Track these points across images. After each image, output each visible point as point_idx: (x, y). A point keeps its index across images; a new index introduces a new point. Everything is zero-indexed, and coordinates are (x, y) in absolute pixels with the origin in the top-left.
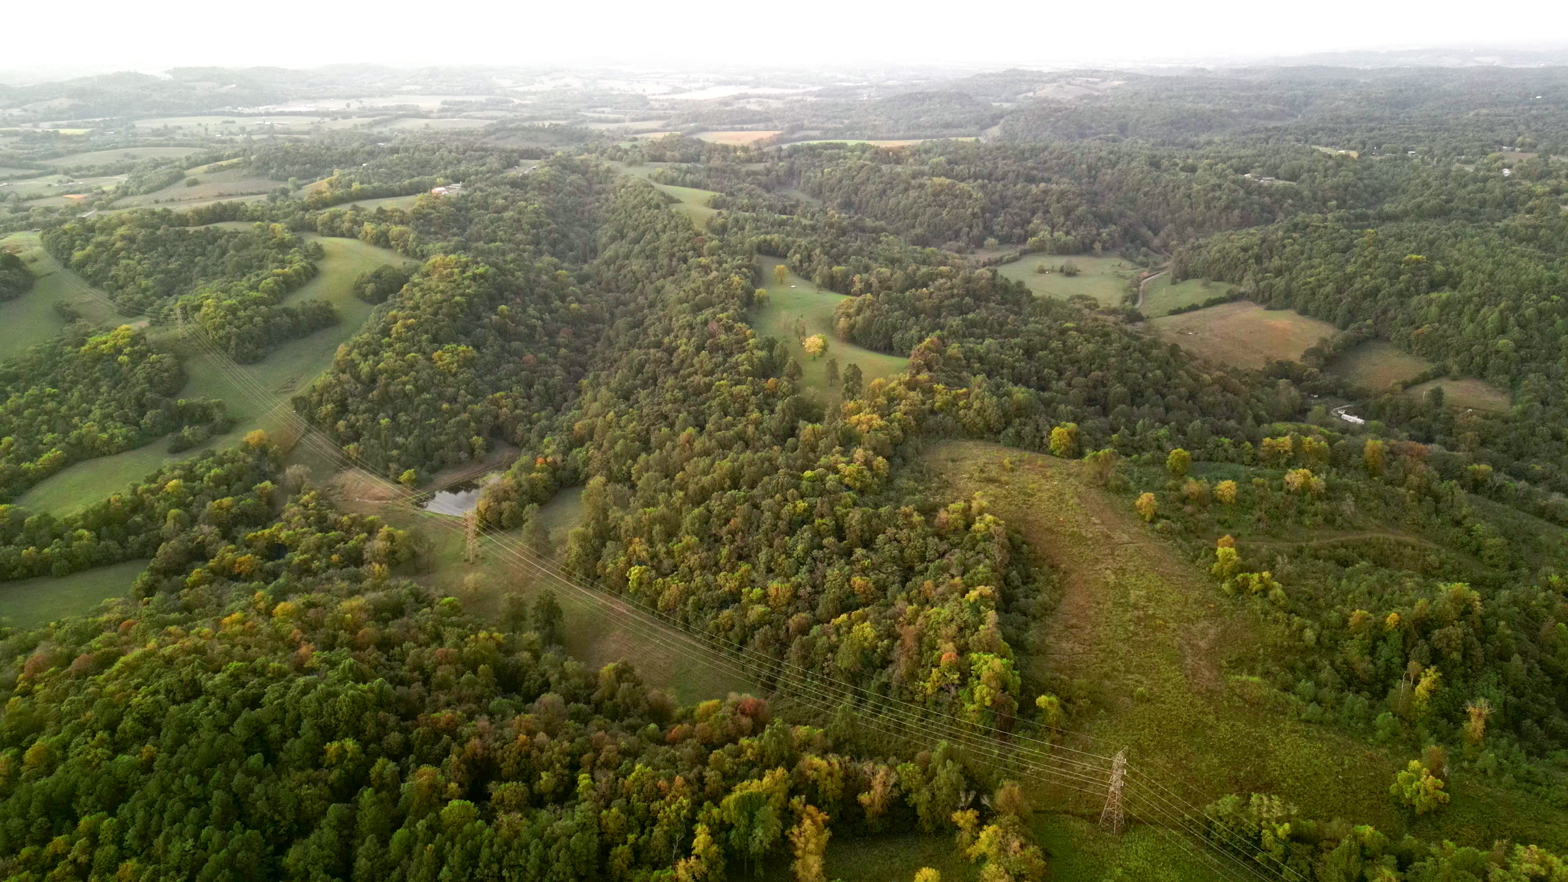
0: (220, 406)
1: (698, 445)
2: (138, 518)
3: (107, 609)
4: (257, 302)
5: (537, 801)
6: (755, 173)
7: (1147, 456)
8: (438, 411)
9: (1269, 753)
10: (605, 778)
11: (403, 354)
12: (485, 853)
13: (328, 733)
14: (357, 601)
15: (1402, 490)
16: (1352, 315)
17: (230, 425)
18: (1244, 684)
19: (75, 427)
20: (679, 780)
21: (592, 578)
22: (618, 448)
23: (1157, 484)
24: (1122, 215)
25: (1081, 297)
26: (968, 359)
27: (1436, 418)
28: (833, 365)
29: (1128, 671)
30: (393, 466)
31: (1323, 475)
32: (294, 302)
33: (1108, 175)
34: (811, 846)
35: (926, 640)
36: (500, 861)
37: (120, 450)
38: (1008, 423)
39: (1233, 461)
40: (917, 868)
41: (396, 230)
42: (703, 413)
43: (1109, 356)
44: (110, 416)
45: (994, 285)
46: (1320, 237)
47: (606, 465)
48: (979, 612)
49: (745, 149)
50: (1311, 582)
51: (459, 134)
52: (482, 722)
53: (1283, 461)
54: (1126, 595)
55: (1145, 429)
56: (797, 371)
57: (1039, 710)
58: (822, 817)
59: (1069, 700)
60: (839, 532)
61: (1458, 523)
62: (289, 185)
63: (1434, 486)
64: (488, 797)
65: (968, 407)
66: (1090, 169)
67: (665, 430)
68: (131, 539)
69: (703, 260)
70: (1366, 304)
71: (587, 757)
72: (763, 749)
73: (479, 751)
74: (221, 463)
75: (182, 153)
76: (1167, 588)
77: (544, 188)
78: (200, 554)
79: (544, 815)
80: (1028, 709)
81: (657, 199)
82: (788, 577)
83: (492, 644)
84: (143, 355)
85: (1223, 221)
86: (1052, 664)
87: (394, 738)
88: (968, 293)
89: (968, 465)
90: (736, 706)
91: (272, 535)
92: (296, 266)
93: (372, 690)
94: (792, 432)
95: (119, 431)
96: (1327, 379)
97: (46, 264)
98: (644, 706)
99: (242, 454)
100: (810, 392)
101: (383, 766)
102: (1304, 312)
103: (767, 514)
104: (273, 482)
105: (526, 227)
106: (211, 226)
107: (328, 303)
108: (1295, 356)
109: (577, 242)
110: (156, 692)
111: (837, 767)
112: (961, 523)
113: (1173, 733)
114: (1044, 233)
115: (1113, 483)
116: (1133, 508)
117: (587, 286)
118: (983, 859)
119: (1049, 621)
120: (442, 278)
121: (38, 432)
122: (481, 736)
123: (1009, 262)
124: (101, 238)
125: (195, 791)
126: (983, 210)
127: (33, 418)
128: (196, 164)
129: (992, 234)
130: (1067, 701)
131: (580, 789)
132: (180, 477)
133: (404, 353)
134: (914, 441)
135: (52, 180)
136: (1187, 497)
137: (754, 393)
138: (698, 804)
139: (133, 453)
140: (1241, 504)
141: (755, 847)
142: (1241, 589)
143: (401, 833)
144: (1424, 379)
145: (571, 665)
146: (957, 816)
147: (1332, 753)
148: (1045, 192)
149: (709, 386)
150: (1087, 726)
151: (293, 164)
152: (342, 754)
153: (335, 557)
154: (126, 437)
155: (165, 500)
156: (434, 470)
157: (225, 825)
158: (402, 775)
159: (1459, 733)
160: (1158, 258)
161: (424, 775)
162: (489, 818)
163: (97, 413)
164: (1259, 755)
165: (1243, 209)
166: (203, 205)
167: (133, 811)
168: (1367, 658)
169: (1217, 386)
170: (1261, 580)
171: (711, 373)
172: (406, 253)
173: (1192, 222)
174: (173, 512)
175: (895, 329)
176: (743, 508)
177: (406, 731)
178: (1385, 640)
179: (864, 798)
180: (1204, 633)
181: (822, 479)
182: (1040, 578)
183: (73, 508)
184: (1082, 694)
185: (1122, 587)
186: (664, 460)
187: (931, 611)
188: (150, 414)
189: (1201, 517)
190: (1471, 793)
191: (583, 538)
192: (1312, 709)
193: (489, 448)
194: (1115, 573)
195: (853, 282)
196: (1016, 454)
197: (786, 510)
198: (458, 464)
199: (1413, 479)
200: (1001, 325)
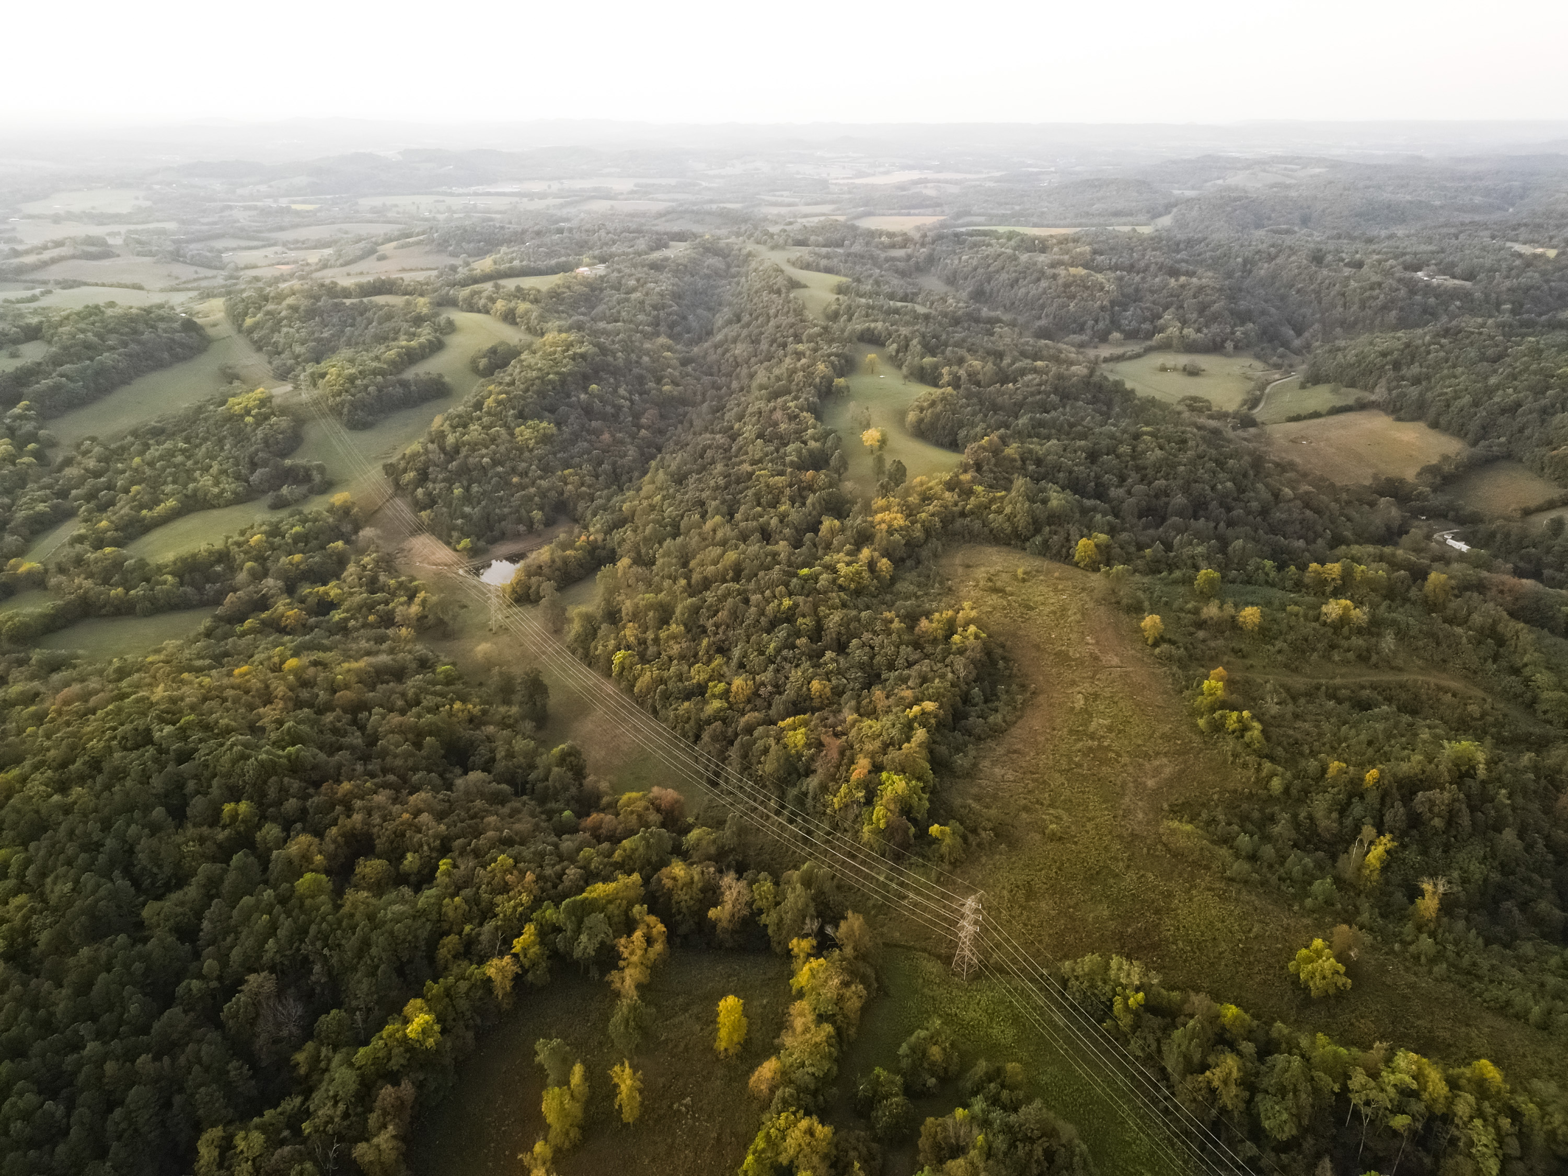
0: (321, 469)
1: (720, 534)
2: (218, 568)
3: (160, 651)
4: (375, 372)
5: (400, 879)
6: (893, 259)
7: (1177, 574)
8: (508, 483)
9: (1169, 910)
10: (464, 866)
11: (486, 428)
12: (313, 929)
13: (235, 795)
14: (362, 663)
15: (1459, 630)
16: (1485, 431)
17: (328, 486)
18: (1173, 832)
19: (195, 480)
20: (530, 877)
21: (588, 656)
22: (647, 531)
23: (1176, 605)
24: (1263, 313)
25: (1195, 399)
26: (1023, 460)
27: (1549, 550)
28: (880, 460)
29: (1052, 805)
30: (455, 534)
31: (1366, 609)
32: (410, 374)
33: (1263, 270)
34: (634, 959)
35: (848, 753)
36: (326, 938)
37: (229, 504)
38: (1038, 531)
39: (1273, 585)
40: (723, 995)
41: (522, 307)
42: (739, 502)
43: (1180, 464)
44: (224, 472)
45: (1087, 383)
46: (1472, 344)
47: (636, 548)
48: (911, 729)
49: (891, 235)
50: (1307, 725)
51: (632, 215)
52: (384, 796)
53: (1329, 589)
54: (1086, 723)
55: (1182, 545)
56: (844, 463)
57: (936, 840)
58: (659, 928)
59: (974, 831)
60: (817, 633)
61: (1516, 671)
62: (458, 262)
63: (1500, 628)
64: (351, 872)
65: (999, 512)
66: (1245, 262)
67: (697, 516)
68: (208, 586)
69: (800, 347)
70: (1502, 420)
71: (459, 842)
73: (358, 826)
74: (304, 521)
75: (380, 230)
76: (1135, 720)
77: (680, 270)
78: (259, 605)
79: (391, 896)
80: (922, 836)
81: (780, 281)
82: (754, 673)
83: (461, 716)
84: (266, 417)
85: (1377, 322)
86: (975, 790)
87: (292, 804)
88: (1056, 391)
89: (981, 573)
90: (654, 801)
91: (325, 593)
92: (422, 340)
93: (287, 756)
94: (814, 526)
95: (229, 486)
96: (1438, 500)
97: (226, 329)
99: (325, 515)
100: (848, 487)
102: (1435, 425)
103: (753, 609)
104: (347, 542)
105: (648, 308)
106: (365, 300)
107: (440, 376)
108: (1410, 474)
109: (694, 324)
110: (115, 737)
111: (697, 878)
112: (940, 634)
113: (1072, 877)
114: (1173, 330)
115: (1125, 601)
116: (1139, 630)
117: (689, 369)
118: (799, 994)
119: (991, 743)
120: (543, 358)
121: (165, 483)
122: (369, 812)
123: (1131, 358)
124: (270, 307)
125: (93, 837)
126: (1113, 303)
127: (164, 469)
128: (390, 240)
129: (1119, 328)
130: (968, 831)
131: (438, 874)
132: (264, 532)
133: (490, 427)
134: (935, 543)
135: (270, 251)
136: (1205, 622)
137: (791, 486)
138: (537, 903)
139: (241, 507)
140: (1265, 633)
141: (577, 953)
142: (1218, 727)
143: (246, 899)
144: (1550, 505)
146: (794, 943)
147: (1244, 917)
148: (1183, 286)
149: (750, 475)
150: (984, 860)
151: (469, 242)
152: (234, 816)
153: (371, 618)
154: (234, 492)
155: (246, 553)
156: (494, 541)
157: (104, 873)
158: (282, 842)
159: (1407, 910)
160: (1297, 359)
161: (299, 844)
162: (338, 893)
163: (215, 468)
164: (1157, 912)
165: (1402, 309)
166: (364, 280)
167: (39, 850)
168: (1335, 815)
169: (1298, 502)
170: (1240, 720)
171: (760, 461)
172: (529, 330)
173: (1342, 323)
174: (250, 564)
175: (962, 425)
176: (732, 602)
177: (305, 797)
178: (1362, 797)
179: (712, 913)
180: (1157, 771)
181: (816, 578)
182: (1004, 697)
183: (168, 556)
184: (990, 825)
185: (1087, 714)
186: (684, 546)
187: (867, 722)
188: (259, 472)
189: (1213, 644)
190: (1389, 981)
191: (588, 619)
192: (1240, 867)
193: (549, 523)
194: (1086, 699)
195: (941, 375)
196: (1037, 563)
197: (771, 608)
198: (517, 536)
199: (1477, 619)
200: (1072, 425)
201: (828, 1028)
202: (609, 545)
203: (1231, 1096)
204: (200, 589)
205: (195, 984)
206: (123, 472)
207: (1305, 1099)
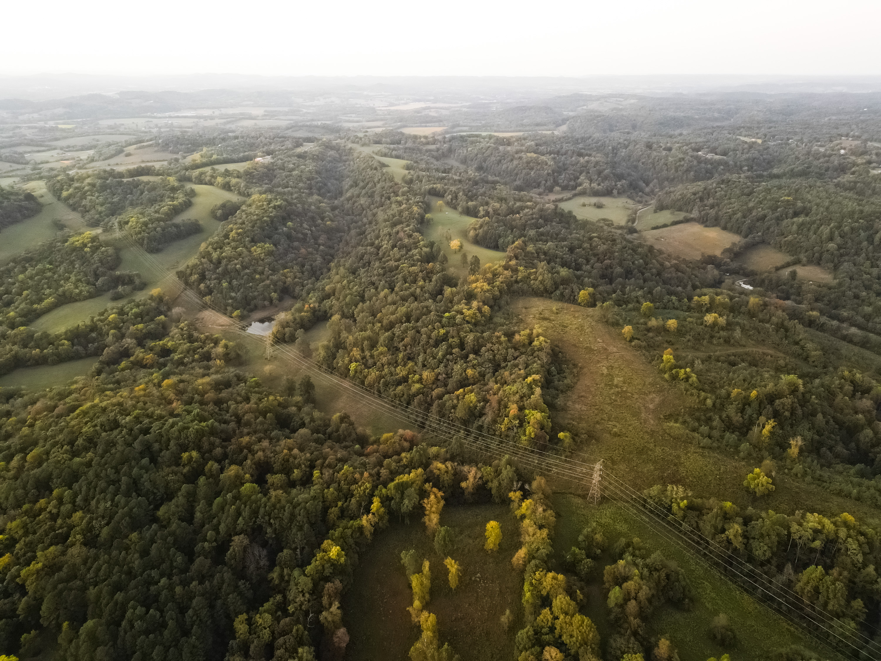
0: (138, 275)
1: (390, 299)
2: (94, 335)
3: (76, 382)
4: (159, 220)
5: (292, 484)
6: (430, 151)
7: (630, 306)
8: (253, 279)
9: (681, 464)
10: (327, 473)
11: (234, 248)
12: (262, 510)
13: (184, 448)
14: (207, 379)
15: (767, 325)
16: (751, 230)
17: (144, 286)
18: (671, 428)
19: (62, 286)
20: (366, 474)
21: (332, 369)
22: (347, 300)
23: (635, 321)
24: (629, 175)
25: (604, 220)
26: (538, 253)
27: (792, 286)
28: (465, 256)
29: (609, 420)
30: (229, 308)
31: (725, 317)
32: (179, 219)
33: (623, 152)
34: (434, 509)
35: (502, 403)
36: (269, 515)
37: (86, 298)
38: (557, 288)
39: (677, 309)
40: (488, 521)
41: (234, 181)
42: (393, 281)
43: (615, 252)
44: (79, 280)
45: (556, 213)
46: (736, 187)
47: (341, 309)
48: (532, 388)
49: (426, 137)
50: (713, 374)
51: (272, 128)
52: (265, 443)
53: (704, 309)
54: (612, 380)
55: (631, 291)
56: (445, 259)
57: (560, 440)
58: (440, 494)
59: (576, 435)
60: (462, 345)
61: (797, 343)
62: (179, 156)
63: (786, 323)
64: (266, 482)
65: (536, 279)
66: (613, 149)
67: (373, 291)
68: (90, 345)
69: (399, 198)
70: (758, 224)
71: (319, 462)
72: (412, 459)
73: (262, 458)
74: (138, 306)
75: (123, 139)
76: (634, 377)
77: (316, 158)
78: (126, 353)
79: (294, 491)
80: (554, 439)
81: (376, 164)
82: (433, 369)
83: (276, 403)
84: (97, 248)
85: (685, 178)
86: (569, 416)
87: (218, 451)
88: (541, 217)
89: (534, 310)
90: (401, 436)
91: (164, 344)
92: (180, 201)
93: (207, 426)
94: (440, 292)
95: (85, 288)
96: (734, 265)
97: (49, 198)
98: (354, 436)
99: (149, 301)
100: (451, 271)
101: (212, 466)
102: (725, 228)
103: (424, 336)
104: (166, 316)
105: (304, 180)
106: (136, 178)
107: (196, 221)
108: (718, 253)
109: (332, 188)
110: (96, 426)
111: (450, 468)
112: (527, 342)
113: (631, 453)
114: (586, 184)
115: (611, 320)
116: (620, 334)
117: (336, 212)
118: (523, 517)
119: (569, 393)
120: (257, 207)
121: (42, 289)
122: (264, 451)
123: (566, 200)
124: (77, 185)
125: (112, 477)
126: (553, 171)
127: (40, 281)
128: (130, 145)
129: (558, 184)
130: (575, 435)
131: (314, 478)
132: (116, 313)
133: (236, 248)
134: (506, 298)
135: (54, 153)
136: (650, 328)
137: (421, 271)
138: (375, 487)
139: (92, 300)
140: (680, 332)
141: (404, 509)
142: (675, 378)
143: (219, 500)
144: (788, 265)
145: (316, 414)
146: (511, 494)
147: (715, 463)
148: (588, 162)
149: (397, 267)
150: (585, 449)
151: (181, 145)
152: (190, 458)
153: (196, 356)
154: (88, 292)
155: (108, 325)
156: (251, 311)
157: (127, 495)
158: (222, 470)
159: (785, 455)
160: (648, 198)
161: (233, 470)
162: (265, 493)
163: (73, 278)
164: (675, 465)
165: (696, 171)
166: (131, 167)
167: (80, 487)
168: (739, 414)
169: (673, 269)
170: (686, 373)
171: (399, 260)
172: (240, 193)
173: (667, 179)
174: (112, 331)
175: (500, 237)
176: (411, 333)
177: (224, 447)
178: (749, 405)
179: (463, 485)
180: (652, 400)
181: (454, 318)
182: (567, 371)
183: (60, 329)
184: (584, 432)
185: (611, 376)
186: (371, 307)
187: (507, 388)
188: (101, 279)
189: (657, 339)
190: (788, 486)
191: (327, 348)
192: (706, 441)
193: (281, 299)
194: (607, 368)
195: (479, 211)
196: (560, 305)
197: (434, 334)
198: (264, 307)
199: (774, 319)
200: (557, 235)
201: (545, 532)
202: (322, 308)
203: (738, 542)
204: (86, 348)
205: (206, 544)
206: (14, 284)
207: (774, 538)
